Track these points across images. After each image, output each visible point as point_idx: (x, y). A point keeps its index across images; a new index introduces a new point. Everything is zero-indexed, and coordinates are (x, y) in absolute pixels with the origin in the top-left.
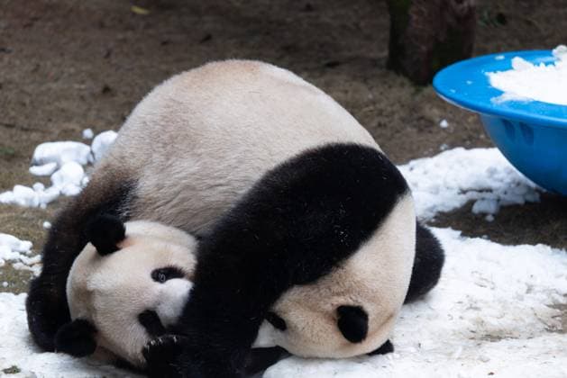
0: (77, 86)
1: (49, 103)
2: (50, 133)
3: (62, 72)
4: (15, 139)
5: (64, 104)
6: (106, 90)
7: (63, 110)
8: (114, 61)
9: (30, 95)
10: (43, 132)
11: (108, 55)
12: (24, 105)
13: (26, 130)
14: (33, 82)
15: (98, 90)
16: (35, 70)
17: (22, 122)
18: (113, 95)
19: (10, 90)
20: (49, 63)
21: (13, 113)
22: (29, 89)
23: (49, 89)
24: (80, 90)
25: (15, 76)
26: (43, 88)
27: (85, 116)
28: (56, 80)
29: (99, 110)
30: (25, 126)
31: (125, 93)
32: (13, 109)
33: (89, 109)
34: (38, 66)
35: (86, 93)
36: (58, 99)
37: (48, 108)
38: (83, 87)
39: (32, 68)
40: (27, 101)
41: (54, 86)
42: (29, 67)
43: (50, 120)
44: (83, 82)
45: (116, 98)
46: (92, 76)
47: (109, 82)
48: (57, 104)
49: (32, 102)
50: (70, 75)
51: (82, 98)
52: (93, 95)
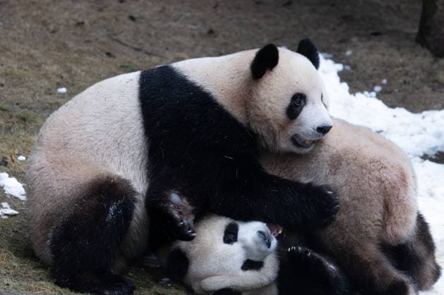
0: (190, 26)
1: (169, 37)
2: (167, 58)
3: (181, 15)
4: (141, 59)
5: (179, 39)
6: (211, 32)
7: (178, 43)
8: (219, 12)
9: (155, 29)
10: (161, 57)
11: (215, 7)
12: (150, 35)
13: (150, 54)
14: (159, 20)
15: (205, 31)
16: (161, 12)
17: (147, 47)
18: (215, 37)
19: (140, 23)
20: (172, 8)
21: (141, 41)
22: (155, 24)
23: (170, 26)
24: (192, 29)
25: (147, 14)
26: (166, 25)
27: (193, 49)
28: (175, 20)
29: (204, 46)
30: (149, 51)
31: (224, 36)
32: (142, 37)
33: (196, 45)
34: (164, 8)
35: (196, 33)
36: (175, 34)
37: (167, 40)
38: (195, 27)
39: (160, 9)
40: (153, 33)
41: (174, 24)
42: (157, 8)
43: (167, 49)
44: (195, 25)
45: (217, 39)
46: (203, 21)
47: (214, 26)
48: (174, 38)
49: (156, 34)
50: (187, 18)
51: (193, 36)
52: (201, 35)
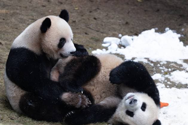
0: (118, 21)
1: (110, 26)
2: (109, 34)
3: (115, 17)
4: (99, 35)
5: (114, 26)
6: (127, 23)
7: (114, 28)
8: (130, 15)
9: (104, 22)
10: (107, 34)
11: (128, 13)
12: (102, 25)
13: (102, 33)
14: (106, 19)
15: (124, 23)
16: (106, 16)
17: (101, 30)
18: (129, 25)
19: (99, 21)
20: (111, 14)
21: (99, 28)
23: (110, 21)
24: (119, 22)
25: (101, 17)
26: (108, 21)
27: (120, 30)
28: (113, 19)
29: (124, 29)
30: (102, 31)
31: (132, 25)
32: (99, 26)
33: (121, 28)
34: (108, 14)
35: (121, 24)
36: (112, 24)
38: (120, 21)
39: (106, 14)
40: (104, 24)
41: (112, 21)
42: (105, 14)
43: (109, 30)
44: (120, 20)
45: (129, 26)
46: (123, 19)
47: (128, 21)
48: (112, 26)
49: (105, 25)
50: (117, 18)
51: (120, 25)
52: (123, 24)
